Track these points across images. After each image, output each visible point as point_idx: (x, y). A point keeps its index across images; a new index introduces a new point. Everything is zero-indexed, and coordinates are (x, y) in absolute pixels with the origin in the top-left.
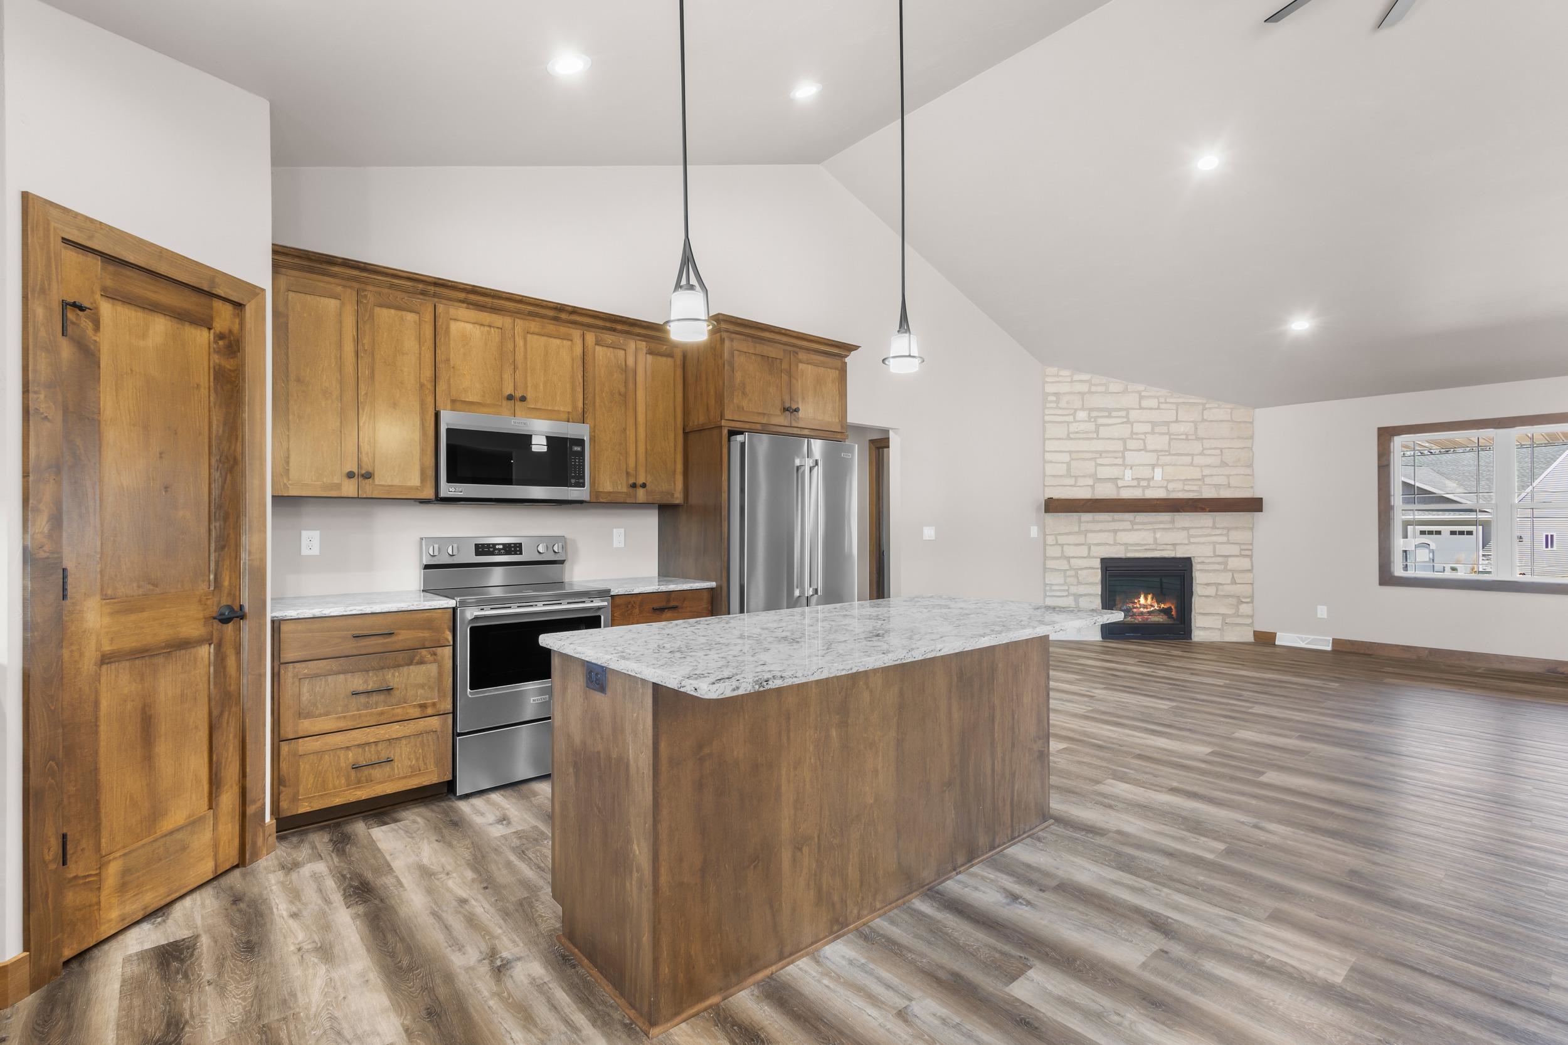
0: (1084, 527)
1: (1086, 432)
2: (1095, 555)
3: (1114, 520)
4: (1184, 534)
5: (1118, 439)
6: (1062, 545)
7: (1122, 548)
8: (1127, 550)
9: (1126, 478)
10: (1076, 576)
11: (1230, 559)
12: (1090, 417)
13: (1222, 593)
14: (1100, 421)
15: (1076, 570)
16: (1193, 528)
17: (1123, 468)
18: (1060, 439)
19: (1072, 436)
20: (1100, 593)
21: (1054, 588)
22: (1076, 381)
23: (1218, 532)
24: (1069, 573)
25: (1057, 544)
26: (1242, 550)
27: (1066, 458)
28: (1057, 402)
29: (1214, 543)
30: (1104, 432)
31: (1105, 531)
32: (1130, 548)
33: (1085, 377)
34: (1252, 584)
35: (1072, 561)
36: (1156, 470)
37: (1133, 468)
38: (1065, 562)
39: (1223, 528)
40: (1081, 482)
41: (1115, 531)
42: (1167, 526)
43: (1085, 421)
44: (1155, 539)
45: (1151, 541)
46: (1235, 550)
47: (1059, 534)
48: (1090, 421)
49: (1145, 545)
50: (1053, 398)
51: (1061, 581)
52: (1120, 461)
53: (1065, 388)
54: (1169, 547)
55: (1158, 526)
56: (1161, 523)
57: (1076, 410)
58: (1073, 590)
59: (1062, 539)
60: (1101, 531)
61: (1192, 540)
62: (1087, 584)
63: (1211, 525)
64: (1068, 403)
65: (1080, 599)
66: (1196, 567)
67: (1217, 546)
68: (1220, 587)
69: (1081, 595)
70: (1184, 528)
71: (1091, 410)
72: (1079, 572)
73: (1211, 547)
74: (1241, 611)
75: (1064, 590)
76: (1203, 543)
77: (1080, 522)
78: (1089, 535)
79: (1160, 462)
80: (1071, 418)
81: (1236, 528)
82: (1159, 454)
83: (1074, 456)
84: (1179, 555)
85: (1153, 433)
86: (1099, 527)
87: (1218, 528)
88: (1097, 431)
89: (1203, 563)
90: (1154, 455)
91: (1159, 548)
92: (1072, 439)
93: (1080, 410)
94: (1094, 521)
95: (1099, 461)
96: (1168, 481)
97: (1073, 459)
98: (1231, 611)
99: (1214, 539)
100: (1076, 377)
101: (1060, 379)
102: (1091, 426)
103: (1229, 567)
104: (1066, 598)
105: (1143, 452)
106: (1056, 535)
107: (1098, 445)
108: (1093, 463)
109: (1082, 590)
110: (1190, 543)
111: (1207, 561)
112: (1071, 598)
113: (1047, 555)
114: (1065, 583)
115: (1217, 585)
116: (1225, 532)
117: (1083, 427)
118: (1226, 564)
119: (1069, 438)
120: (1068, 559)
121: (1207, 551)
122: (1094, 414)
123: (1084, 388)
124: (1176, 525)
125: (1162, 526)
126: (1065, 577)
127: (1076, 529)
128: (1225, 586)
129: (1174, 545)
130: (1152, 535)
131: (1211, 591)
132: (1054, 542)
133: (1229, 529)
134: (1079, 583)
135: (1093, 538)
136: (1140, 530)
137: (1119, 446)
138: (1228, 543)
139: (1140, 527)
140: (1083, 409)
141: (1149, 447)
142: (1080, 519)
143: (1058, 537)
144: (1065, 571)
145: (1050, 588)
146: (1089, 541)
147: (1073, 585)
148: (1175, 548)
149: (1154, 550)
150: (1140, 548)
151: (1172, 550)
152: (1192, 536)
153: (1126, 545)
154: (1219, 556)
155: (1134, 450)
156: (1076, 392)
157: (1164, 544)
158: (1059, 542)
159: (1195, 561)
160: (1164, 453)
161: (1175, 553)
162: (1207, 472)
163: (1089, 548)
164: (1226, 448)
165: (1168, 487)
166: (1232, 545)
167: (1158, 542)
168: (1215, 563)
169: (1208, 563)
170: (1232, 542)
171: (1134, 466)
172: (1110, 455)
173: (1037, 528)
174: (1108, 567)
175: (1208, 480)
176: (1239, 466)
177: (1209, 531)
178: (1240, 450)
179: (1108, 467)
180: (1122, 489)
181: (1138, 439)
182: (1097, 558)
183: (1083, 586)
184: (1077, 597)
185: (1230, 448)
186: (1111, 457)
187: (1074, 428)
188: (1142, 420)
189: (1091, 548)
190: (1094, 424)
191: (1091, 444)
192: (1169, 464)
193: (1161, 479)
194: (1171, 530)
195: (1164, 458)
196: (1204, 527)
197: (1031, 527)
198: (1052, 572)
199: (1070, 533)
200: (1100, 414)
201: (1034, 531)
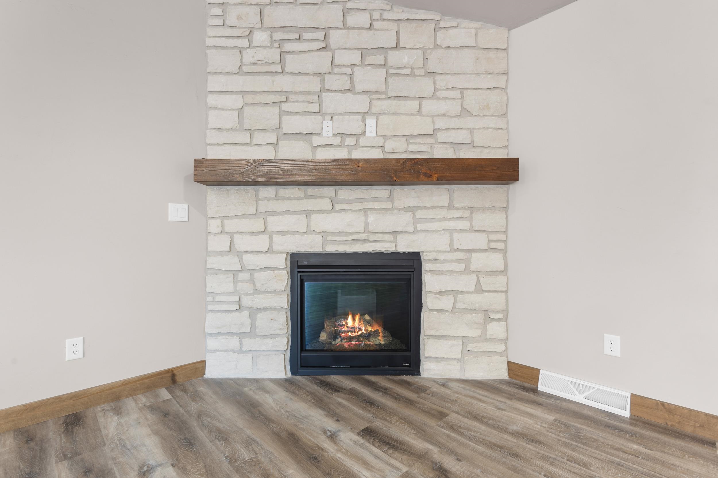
0: (264, 206)
1: (267, 63)
2: (280, 248)
3: (307, 197)
4: (408, 217)
5: (314, 75)
6: (231, 234)
7: (318, 238)
8: (324, 242)
9: (325, 134)
10: (252, 281)
11: (474, 255)
12: (273, 41)
13: (464, 306)
14: (288, 47)
15: (252, 271)
16: (421, 208)
17: (320, 118)
18: (228, 73)
19: (245, 69)
20: (286, 307)
21: (218, 298)
23: (456, 214)
24: (242, 276)
25: (223, 232)
26: (490, 241)
27: (237, 101)
28: (223, 17)
29: (451, 231)
30: (292, 63)
31: (295, 213)
32: (329, 238)
34: (506, 292)
35: (246, 257)
36: (368, 121)
37: (335, 118)
38: (236, 259)
39: (464, 208)
40: (259, 138)
41: (308, 213)
42: (384, 206)
43: (265, 47)
44: (367, 224)
45: (360, 228)
46: (481, 241)
47: (228, 217)
48: (272, 47)
49: (351, 233)
50: (218, 11)
51: (230, 287)
52: (315, 108)
54: (387, 237)
55: (370, 205)
56: (375, 200)
57: (251, 29)
58: (246, 301)
59: (231, 225)
60: (288, 212)
61: (419, 226)
62: (267, 292)
63: (446, 205)
64: (239, 18)
65: (259, 316)
66: (426, 266)
67: (456, 236)
68: (460, 297)
69: (259, 310)
70: (407, 209)
71: (273, 29)
72: (256, 274)
73: (446, 238)
74: (490, 332)
75: (232, 302)
76: (435, 231)
77: (257, 199)
78: (271, 219)
79: (374, 110)
80: (244, 43)
81: (483, 209)
82: (373, 97)
83: (249, 99)
84: (402, 249)
85: (363, 64)
86: (284, 206)
87: (457, 209)
88: (282, 62)
89: (435, 260)
90: (365, 99)
91: (372, 238)
92: (246, 73)
93: (258, 29)
94: (277, 197)
95: (285, 107)
96: (385, 138)
97: (248, 105)
98: (473, 332)
99: (452, 224)
102: (274, 54)
103: (473, 267)
104: (237, 314)
105: (349, 94)
106: (223, 218)
107: (285, 84)
108: (276, 110)
109: (260, 301)
110: (415, 232)
111: (441, 257)
112: (245, 314)
113: (210, 249)
114: (235, 291)
115: (456, 293)
116: (467, 214)
117: (261, 55)
118: (467, 262)
119: (240, 71)
120: (240, 254)
121: (442, 242)
122: (278, 36)
124: (397, 203)
125: (377, 205)
126: (235, 281)
127: (253, 210)
128: (466, 296)
129: (394, 233)
130: (363, 219)
131: (446, 303)
132: (219, 230)
133: (472, 210)
134: (257, 291)
135: (275, 224)
136: (346, 210)
137: (315, 85)
138: (471, 230)
139: (345, 206)
140: (262, 28)
141: (359, 87)
142: (257, 195)
143: (226, 222)
144: (235, 274)
145: (213, 298)
146: (270, 228)
147: (247, 294)
148: (395, 238)
149: (364, 241)
150: (344, 238)
151: (391, 242)
152: (420, 220)
153: (324, 234)
154: (458, 250)
155: (336, 91)
156: (251, 4)
157: (379, 233)
158: (227, 230)
159: (424, 257)
160: (379, 96)
161: (396, 246)
162: (440, 123)
163: (270, 238)
164: (468, 89)
165: (386, 147)
166: (477, 234)
167: (371, 228)
168: (452, 261)
169: (444, 261)
170: (476, 229)
171: (337, 114)
172: (301, 98)
173: (186, 206)
174: (299, 267)
175: (442, 137)
176: (487, 116)
177: (443, 213)
178: (489, 91)
179: (298, 117)
180: (319, 149)
181: (341, 74)
182: (281, 253)
183: (262, 296)
184: (254, 311)
185: (474, 89)
186: (303, 102)
187: (249, 56)
188: (347, 46)
189: (275, 238)
190: (278, 51)
191: (273, 81)
192: (386, 112)
193: (375, 135)
194: (390, 212)
195: (380, 102)
196: (437, 207)
197: (169, 204)
198: (216, 274)
199: (241, 216)
200: (286, 37)
201: (178, 211)
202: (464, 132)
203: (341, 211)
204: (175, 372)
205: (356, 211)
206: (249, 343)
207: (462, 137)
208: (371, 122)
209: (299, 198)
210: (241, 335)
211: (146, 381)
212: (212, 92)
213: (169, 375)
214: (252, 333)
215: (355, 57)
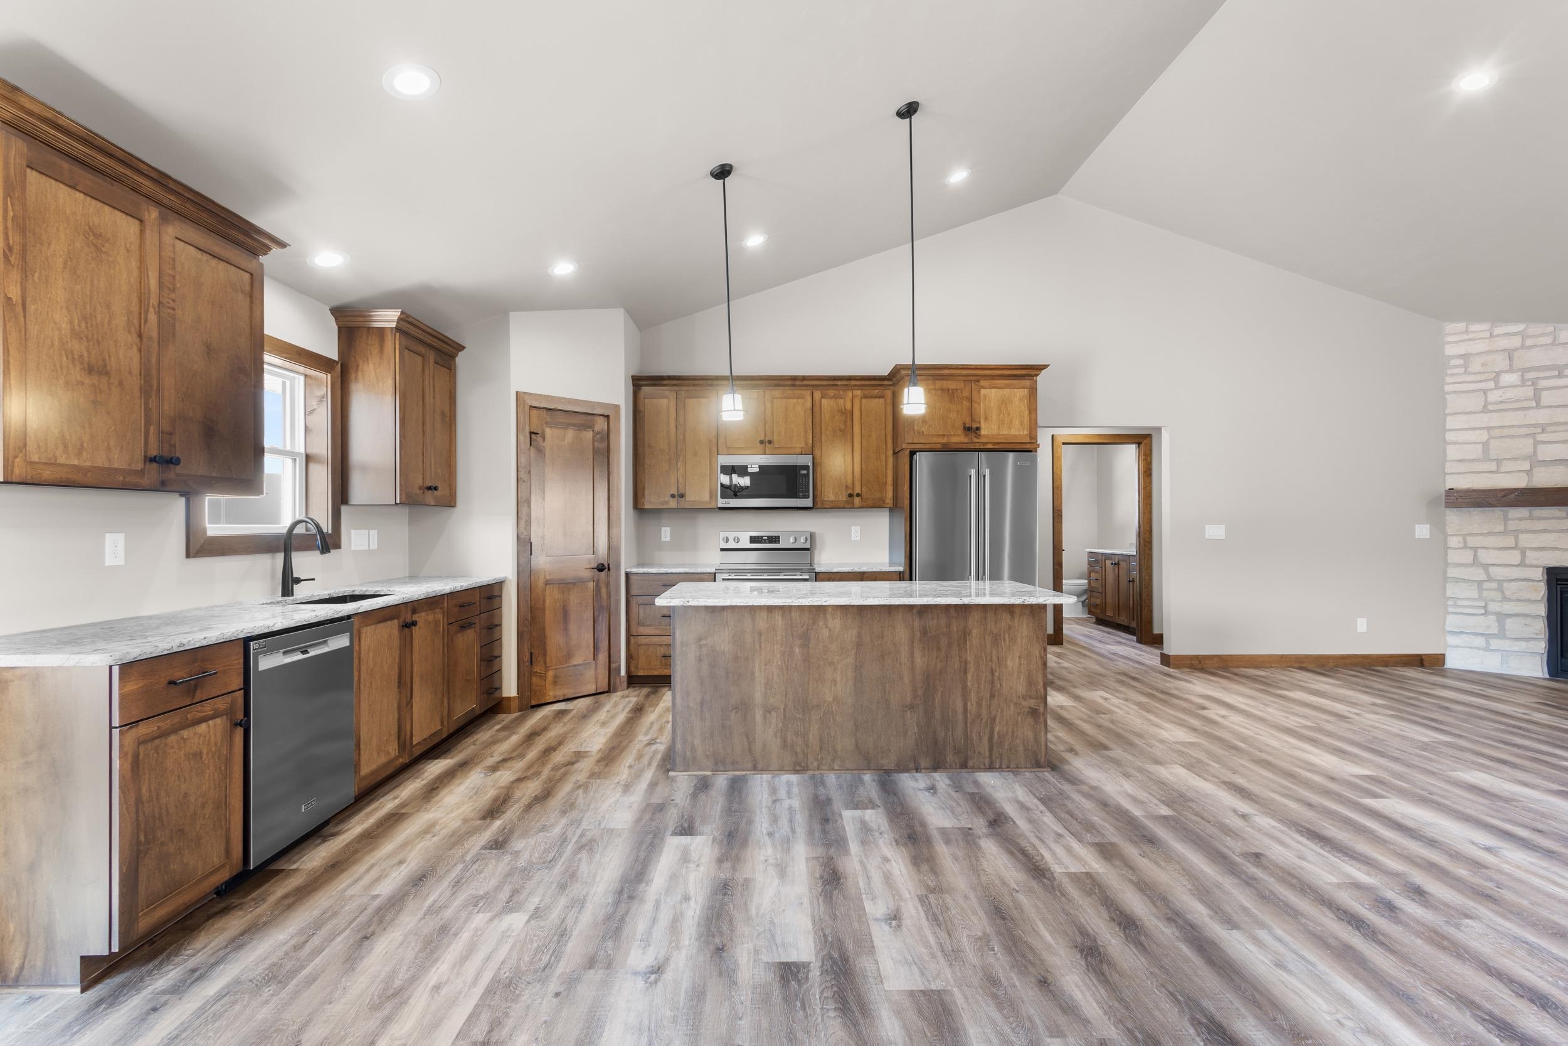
0: (1514, 525)
1: (1517, 401)
2: (1535, 563)
6: (1475, 550)
10: (1500, 589)
12: (1523, 380)
14: (1543, 383)
15: (1500, 582)
18: (1470, 413)
19: (1490, 407)
20: (1543, 614)
21: (1459, 603)
22: (1498, 335)
24: (1486, 585)
25: (1465, 547)
27: (1484, 436)
28: (1466, 366)
30: (1547, 398)
31: (1555, 531)
33: (1520, 327)
35: (1491, 569)
38: (1481, 571)
40: (1508, 466)
43: (1516, 386)
47: (1470, 535)
48: (1524, 385)
50: (1460, 362)
51: (1475, 594)
53: (1481, 346)
57: (1498, 374)
58: (1494, 607)
59: (1472, 541)
60: (1545, 531)
62: (1519, 600)
64: (1484, 364)
65: (1509, 620)
69: (1509, 616)
71: (1525, 370)
72: (1505, 585)
75: (1476, 607)
77: (1506, 519)
78: (1523, 536)
80: (1492, 384)
83: (1496, 433)
86: (1540, 525)
88: (1537, 398)
92: (1491, 411)
93: (1506, 372)
94: (1531, 518)
95: (1542, 437)
97: (1493, 438)
100: (1498, 330)
101: (1471, 336)
102: (1529, 392)
104: (1482, 617)
106: (1464, 536)
107: (1541, 416)
108: (1530, 441)
109: (1510, 608)
112: (1492, 618)
113: (1449, 561)
114: (1480, 598)
117: (1510, 394)
119: (1485, 410)
120: (1486, 566)
122: (1532, 375)
123: (1516, 342)
126: (1480, 589)
127: (1500, 528)
132: (1461, 545)
134: (1505, 599)
135: (1526, 540)
140: (1511, 370)
142: (1505, 515)
143: (1468, 538)
144: (1480, 583)
145: (1455, 602)
146: (1522, 544)
147: (1493, 601)
156: (1497, 351)
158: (1470, 545)
163: (1523, 554)
173: (1428, 526)
174: (1560, 580)
179: (1558, 445)
182: (1536, 567)
183: (1512, 603)
184: (1503, 616)
187: (1495, 396)
189: (1529, 553)
190: (1532, 388)
191: (1525, 415)
197: (1417, 526)
198: (1458, 582)
199: (1489, 534)
200: (1542, 375)
201: (1423, 531)
204: (1423, 657)
206: (1495, 643)
209: (1560, 518)
210: (1488, 636)
212: (1450, 430)
213: (1419, 658)
214: (1501, 635)
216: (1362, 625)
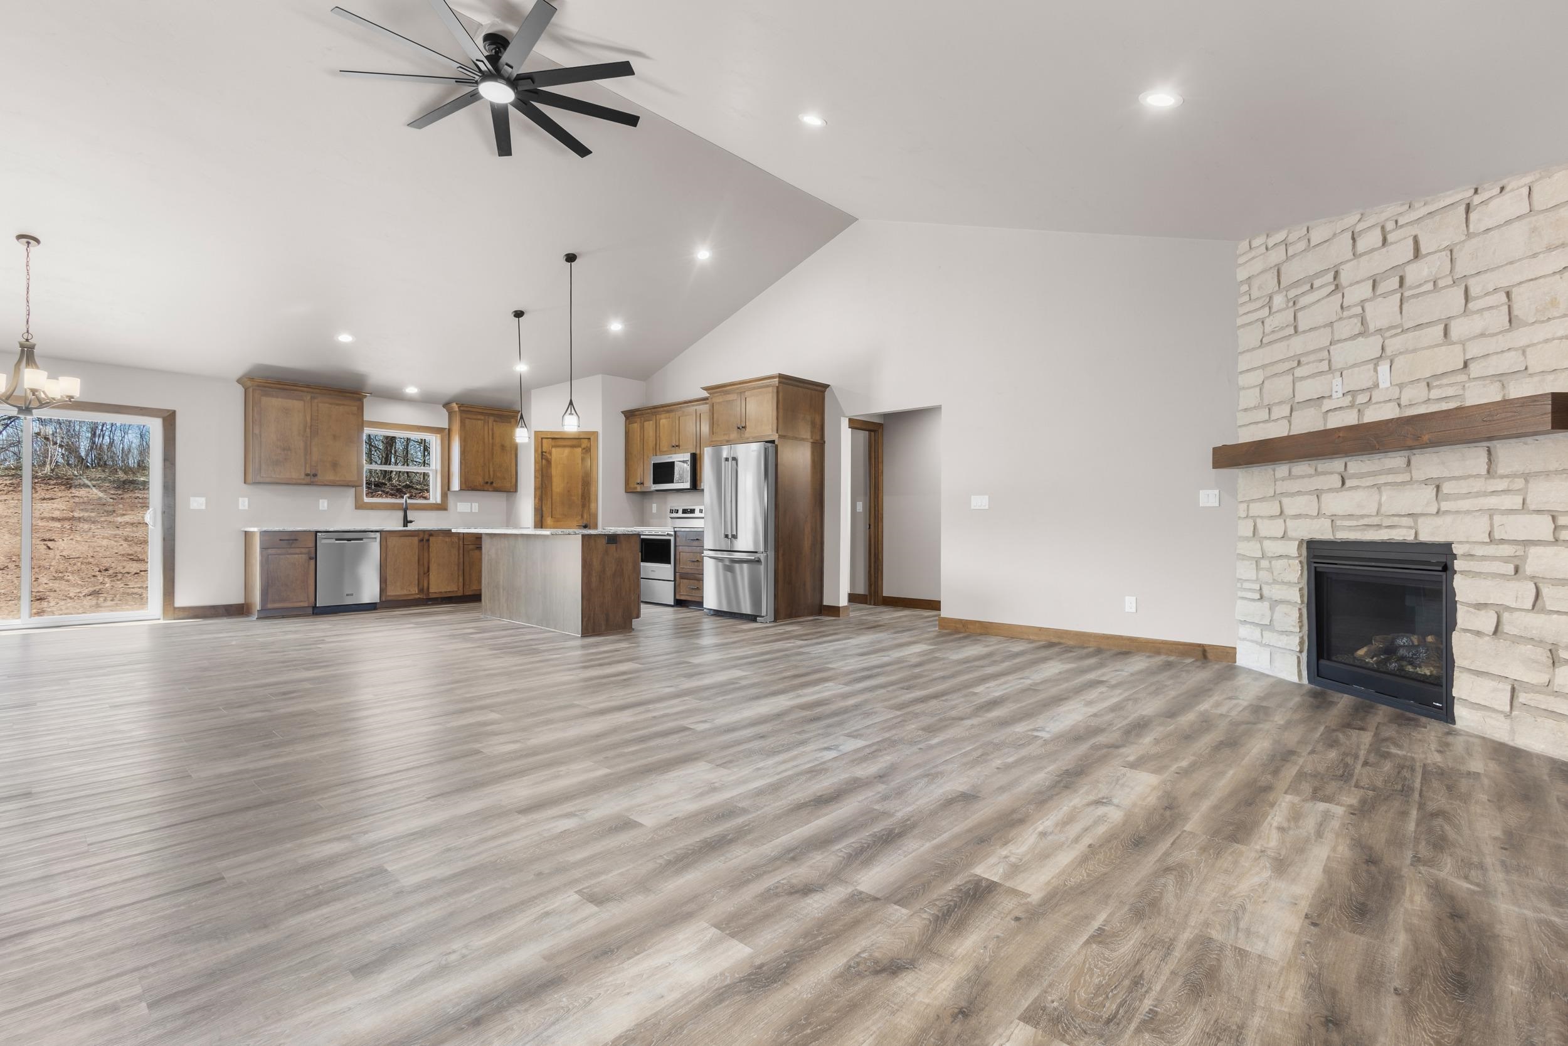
0: (1282, 487)
1: (1284, 328)
2: (1296, 534)
3: (1317, 473)
4: (1430, 492)
5: (1324, 327)
6: (1254, 519)
7: (1330, 523)
8: (1335, 527)
9: (1335, 395)
10: (1270, 570)
11: (1533, 551)
12: (1288, 301)
13: (1513, 631)
14: (1301, 302)
15: (1271, 559)
17: (1330, 376)
18: (1253, 349)
19: (1266, 340)
20: (1299, 601)
21: (1245, 585)
22: (1271, 248)
23: (1501, 485)
24: (1264, 563)
25: (1248, 516)
26: (1560, 527)
27: (1261, 376)
28: (1249, 292)
29: (1491, 513)
30: (1302, 321)
31: (1307, 493)
32: (1339, 523)
35: (1266, 543)
36: (1380, 369)
37: (1345, 373)
38: (1258, 545)
39: (1513, 476)
40: (1276, 413)
41: (1318, 494)
42: (1400, 478)
43: (1282, 310)
44: (1380, 505)
45: (1373, 509)
47: (1253, 501)
48: (1287, 308)
49: (1362, 516)
50: (1245, 287)
51: (1253, 575)
52: (1324, 366)
53: (1260, 265)
54: (1406, 521)
55: (1382, 479)
56: (1391, 471)
57: (1271, 296)
58: (1266, 591)
59: (1256, 509)
60: (1299, 493)
61: (1445, 506)
62: (1284, 583)
63: (1484, 472)
64: (1261, 287)
65: (1279, 608)
66: (1458, 565)
67: (1498, 519)
68: (1506, 615)
69: (1279, 602)
70: (1426, 482)
71: (1289, 288)
72: (1274, 563)
73: (1483, 522)
75: (1255, 591)
76: (1468, 512)
77: (1274, 479)
78: (1286, 501)
79: (1388, 352)
80: (1266, 312)
81: (1545, 474)
82: (1387, 334)
83: (1270, 371)
84: (1425, 538)
85: (1374, 296)
86: (1299, 486)
87: (1502, 477)
88: (1296, 322)
89: (1470, 556)
90: (1377, 340)
91: (1387, 522)
92: (1267, 344)
93: (1276, 293)
94: (1291, 476)
95: (1299, 372)
96: (1401, 386)
97: (1267, 378)
98: (1537, 677)
99: (1493, 502)
100: (1271, 241)
101: (1252, 254)
102: (1289, 316)
103: (1529, 569)
104: (1259, 604)
105: (1361, 339)
106: (1249, 502)
107: (1298, 345)
108: (1290, 378)
109: (1279, 593)
110: (1442, 513)
111: (1479, 551)
112: (1266, 604)
113: (1238, 534)
114: (1258, 580)
115: (1501, 609)
116: (1519, 483)
117: (1279, 320)
118: (1518, 561)
119: (1262, 343)
120: (1262, 540)
121: (1477, 529)
123: (1282, 253)
124: (1416, 474)
126: (1258, 568)
127: (1271, 492)
128: (1517, 614)
129: (1413, 516)
130: (1377, 497)
131: (1487, 622)
132: (1246, 514)
133: (1527, 477)
134: (1275, 582)
135: (1293, 506)
136: (1358, 487)
137: (1324, 338)
138: (1525, 510)
139: (1356, 482)
140: (1279, 290)
141: (1372, 327)
142: (1274, 473)
143: (1251, 505)
144: (1257, 561)
145: (1242, 585)
146: (1285, 512)
147: (1267, 583)
148: (1416, 522)
149: (1379, 526)
150: (1354, 523)
151: (1410, 528)
152: (1448, 497)
153: (1333, 518)
154: (1502, 541)
155: (1346, 340)
156: (1271, 267)
157: (1393, 515)
158: (1251, 515)
159: (1457, 549)
160: (1394, 332)
161: (1416, 534)
162: (1473, 350)
163: (1286, 522)
164: (1521, 283)
165: (1402, 399)
166: (1535, 516)
167: (1383, 510)
168: (1494, 558)
169: (1484, 558)
170: (1532, 507)
171: (1348, 368)
172: (1312, 358)
173: (1217, 492)
174: (1315, 557)
175: (1475, 369)
176: (1554, 318)
177: (1478, 485)
178: (1558, 276)
179: (1309, 381)
180: (1330, 414)
181: (1350, 317)
182: (1295, 540)
183: (1277, 587)
184: (1275, 603)
185: (1532, 280)
186: (1314, 362)
187: (1270, 324)
188: (1358, 279)
189: (1291, 523)
190: (1293, 310)
191: (1288, 346)
192: (1402, 350)
193: (1389, 385)
194: (1408, 486)
195: (1394, 340)
196: (1470, 476)
197: (1200, 493)
198: (1243, 560)
199: (1262, 499)
200: (1299, 291)
201: (1209, 498)
202: (1513, 353)
203: (1351, 488)
204: (1206, 648)
205: (1368, 487)
206: (1268, 637)
207: (1509, 362)
208: (1384, 368)
209: (1310, 476)
210: (1263, 628)
211: (1180, 647)
212: (1241, 373)
213: (1200, 649)
214: (1269, 627)
215: (1366, 290)
216: (1130, 603)
